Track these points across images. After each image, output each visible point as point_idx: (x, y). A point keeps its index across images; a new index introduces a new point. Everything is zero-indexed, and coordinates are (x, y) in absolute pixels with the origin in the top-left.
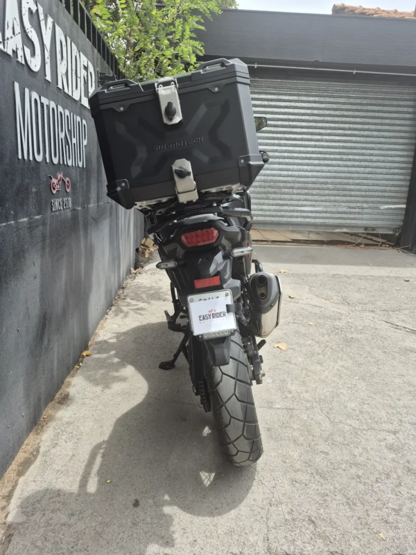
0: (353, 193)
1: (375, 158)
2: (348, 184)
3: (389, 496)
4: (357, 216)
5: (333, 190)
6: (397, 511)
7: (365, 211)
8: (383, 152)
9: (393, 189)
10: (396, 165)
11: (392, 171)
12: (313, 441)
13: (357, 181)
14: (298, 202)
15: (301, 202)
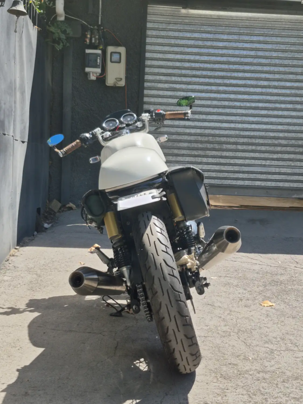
14: (244, 160)
15: (247, 160)
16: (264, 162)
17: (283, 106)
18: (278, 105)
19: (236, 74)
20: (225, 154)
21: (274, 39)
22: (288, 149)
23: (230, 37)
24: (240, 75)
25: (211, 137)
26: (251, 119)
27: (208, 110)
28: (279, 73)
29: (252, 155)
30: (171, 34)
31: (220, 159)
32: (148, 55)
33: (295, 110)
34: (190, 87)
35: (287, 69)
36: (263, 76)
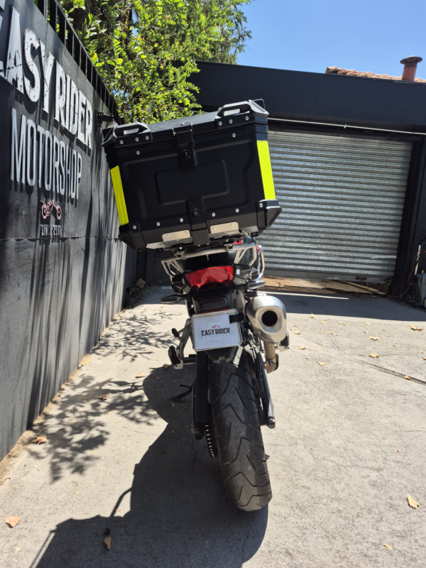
0: (344, 242)
1: (365, 210)
2: (339, 234)
3: (369, 530)
4: (348, 265)
5: (325, 238)
6: (377, 546)
7: (356, 260)
8: (373, 204)
9: (383, 240)
10: (386, 217)
11: (382, 223)
12: (295, 476)
13: (347, 231)
14: (290, 249)
15: (293, 249)
16: (306, 251)
17: (324, 207)
18: (319, 206)
19: (287, 180)
21: (319, 153)
22: (326, 241)
23: (284, 150)
24: (291, 180)
26: (298, 216)
29: (297, 245)
33: (333, 210)
35: (328, 177)
36: (309, 182)
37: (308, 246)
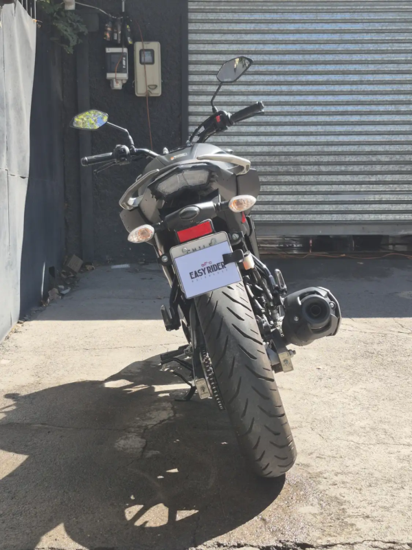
14: (330, 186)
15: (334, 186)
16: (358, 188)
17: (381, 108)
18: (374, 108)
19: (314, 68)
20: (303, 178)
21: (365, 16)
22: (391, 168)
24: (321, 68)
25: (283, 157)
27: (277, 119)
28: (374, 62)
29: (341, 178)
30: (222, 16)
31: (298, 187)
32: (191, 47)
33: (398, 113)
34: (252, 88)
35: (386, 57)
36: (352, 68)
37: (361, 178)
